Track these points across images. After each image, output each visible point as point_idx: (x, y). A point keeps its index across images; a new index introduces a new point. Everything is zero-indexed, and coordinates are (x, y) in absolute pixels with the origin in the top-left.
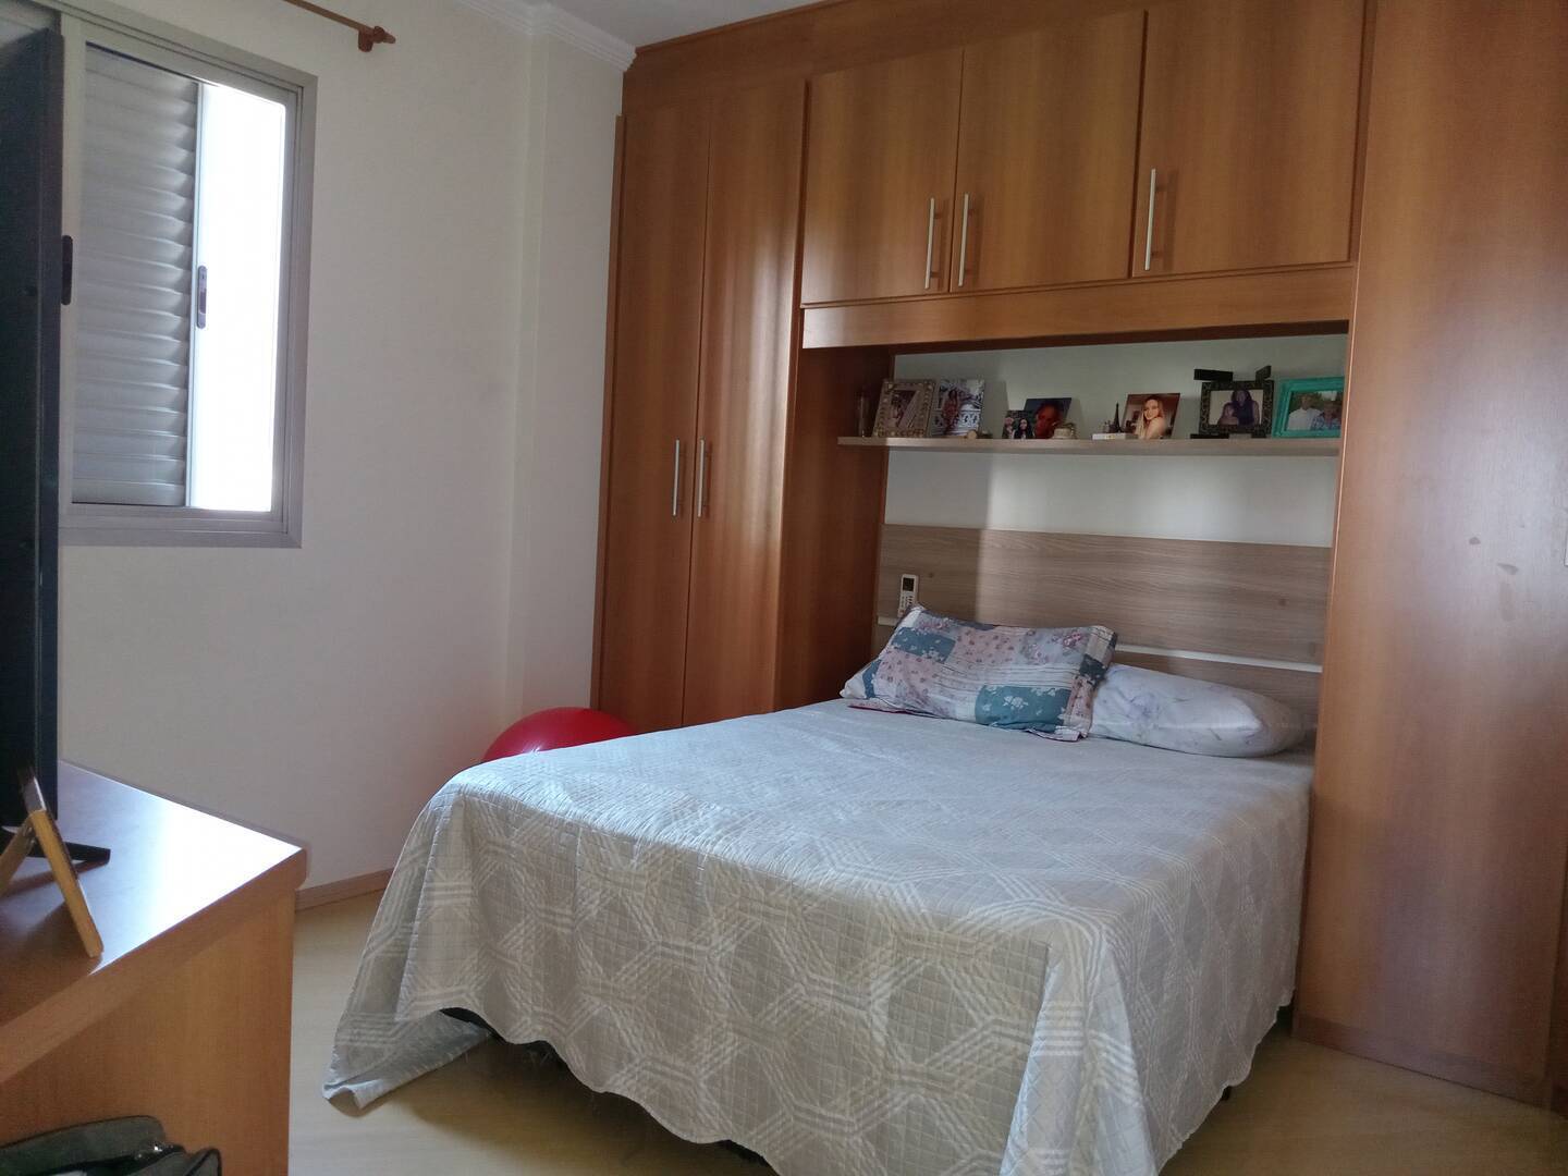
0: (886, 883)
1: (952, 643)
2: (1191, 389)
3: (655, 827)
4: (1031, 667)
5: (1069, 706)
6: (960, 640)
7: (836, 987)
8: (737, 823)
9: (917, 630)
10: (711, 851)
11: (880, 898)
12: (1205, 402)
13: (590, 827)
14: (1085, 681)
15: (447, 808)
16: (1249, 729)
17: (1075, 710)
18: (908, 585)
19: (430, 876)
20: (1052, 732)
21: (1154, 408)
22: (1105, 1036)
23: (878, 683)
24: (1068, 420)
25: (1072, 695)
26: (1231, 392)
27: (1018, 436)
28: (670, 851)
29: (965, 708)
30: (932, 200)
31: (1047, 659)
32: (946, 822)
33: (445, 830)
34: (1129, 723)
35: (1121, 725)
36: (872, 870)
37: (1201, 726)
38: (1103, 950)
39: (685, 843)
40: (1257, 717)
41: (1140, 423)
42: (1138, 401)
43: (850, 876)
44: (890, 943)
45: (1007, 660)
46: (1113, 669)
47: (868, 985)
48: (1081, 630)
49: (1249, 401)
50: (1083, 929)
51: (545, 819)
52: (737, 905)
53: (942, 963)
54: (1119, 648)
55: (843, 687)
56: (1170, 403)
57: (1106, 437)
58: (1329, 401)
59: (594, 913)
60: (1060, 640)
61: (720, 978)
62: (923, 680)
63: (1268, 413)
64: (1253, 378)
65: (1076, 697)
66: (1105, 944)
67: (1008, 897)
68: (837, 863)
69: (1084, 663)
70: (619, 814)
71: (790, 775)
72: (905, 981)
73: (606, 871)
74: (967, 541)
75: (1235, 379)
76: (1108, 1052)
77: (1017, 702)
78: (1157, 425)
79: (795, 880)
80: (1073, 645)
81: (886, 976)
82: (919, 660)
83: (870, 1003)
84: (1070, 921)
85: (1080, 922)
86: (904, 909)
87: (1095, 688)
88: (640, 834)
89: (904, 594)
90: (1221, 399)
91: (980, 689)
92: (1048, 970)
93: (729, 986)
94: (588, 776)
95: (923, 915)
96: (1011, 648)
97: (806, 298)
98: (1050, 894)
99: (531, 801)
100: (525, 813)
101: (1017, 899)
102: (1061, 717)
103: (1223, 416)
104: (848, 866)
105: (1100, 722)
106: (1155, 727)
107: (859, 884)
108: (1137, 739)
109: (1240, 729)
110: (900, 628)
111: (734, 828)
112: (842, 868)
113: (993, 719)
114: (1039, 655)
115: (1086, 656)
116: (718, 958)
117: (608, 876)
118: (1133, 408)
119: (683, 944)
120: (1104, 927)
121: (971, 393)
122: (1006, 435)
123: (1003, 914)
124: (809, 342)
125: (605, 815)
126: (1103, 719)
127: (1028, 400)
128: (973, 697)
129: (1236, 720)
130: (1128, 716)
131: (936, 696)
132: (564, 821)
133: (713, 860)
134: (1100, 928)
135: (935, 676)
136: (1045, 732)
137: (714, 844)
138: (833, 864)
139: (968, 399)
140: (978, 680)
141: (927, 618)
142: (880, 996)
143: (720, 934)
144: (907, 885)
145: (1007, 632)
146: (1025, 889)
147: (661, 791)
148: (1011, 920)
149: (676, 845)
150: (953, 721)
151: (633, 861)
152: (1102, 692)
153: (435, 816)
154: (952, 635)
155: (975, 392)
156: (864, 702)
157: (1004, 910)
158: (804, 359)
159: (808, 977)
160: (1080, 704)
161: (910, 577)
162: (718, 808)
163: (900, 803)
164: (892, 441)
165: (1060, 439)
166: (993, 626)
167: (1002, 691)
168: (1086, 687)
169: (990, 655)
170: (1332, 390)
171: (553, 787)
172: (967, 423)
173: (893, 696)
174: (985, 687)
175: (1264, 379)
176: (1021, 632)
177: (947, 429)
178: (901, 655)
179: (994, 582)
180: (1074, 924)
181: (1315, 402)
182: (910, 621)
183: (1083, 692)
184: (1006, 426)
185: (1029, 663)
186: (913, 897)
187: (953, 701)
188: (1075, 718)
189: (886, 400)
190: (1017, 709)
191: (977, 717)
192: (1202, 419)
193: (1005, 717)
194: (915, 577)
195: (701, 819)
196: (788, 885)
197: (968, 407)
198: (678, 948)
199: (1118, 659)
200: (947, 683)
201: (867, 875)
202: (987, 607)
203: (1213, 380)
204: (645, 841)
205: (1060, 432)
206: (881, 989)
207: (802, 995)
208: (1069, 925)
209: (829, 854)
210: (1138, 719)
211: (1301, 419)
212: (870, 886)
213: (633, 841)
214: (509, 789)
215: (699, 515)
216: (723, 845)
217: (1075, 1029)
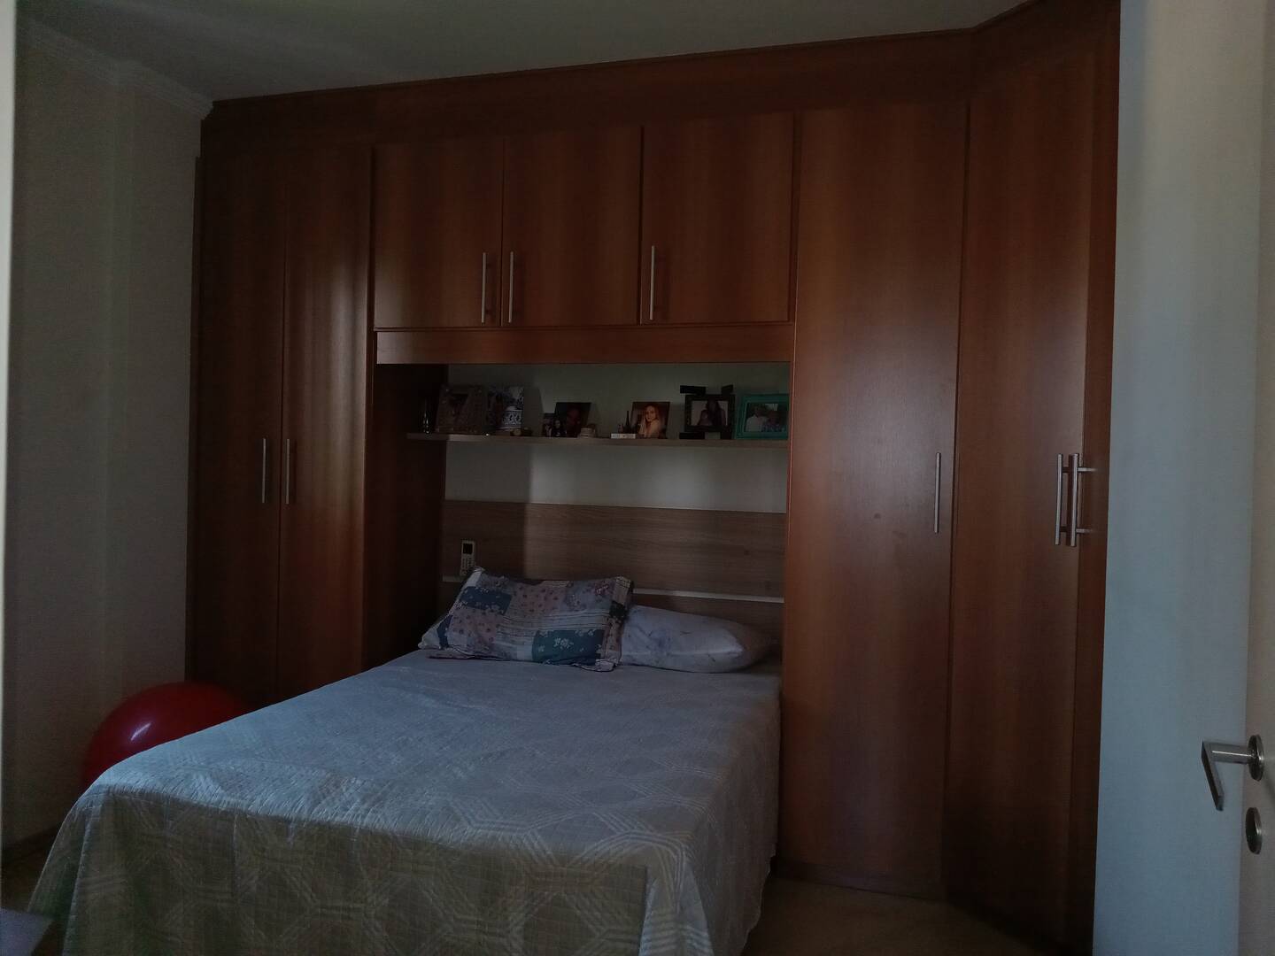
0: (514, 835)
1: (509, 598)
2: (678, 399)
3: (306, 807)
4: (573, 613)
5: (604, 642)
6: (515, 594)
7: (479, 923)
8: (379, 794)
9: (480, 589)
10: (362, 823)
11: (513, 846)
12: (688, 408)
13: (245, 814)
14: (614, 621)
15: (97, 808)
16: (734, 653)
17: (608, 646)
18: (468, 549)
19: (83, 872)
20: (593, 664)
21: (652, 412)
22: (688, 927)
23: (451, 635)
24: (591, 420)
25: (605, 634)
26: (706, 402)
27: (554, 435)
28: (324, 829)
29: (524, 650)
30: (484, 254)
31: (584, 606)
32: (543, 767)
33: (96, 827)
34: (649, 652)
35: (644, 654)
36: (502, 824)
37: (701, 652)
38: (684, 863)
39: (337, 819)
40: (741, 644)
41: (643, 424)
42: (640, 407)
43: (486, 831)
44: (523, 882)
45: (553, 609)
46: (634, 609)
47: (507, 918)
48: (608, 581)
49: (718, 409)
50: (669, 850)
51: (200, 809)
52: (389, 866)
53: (566, 892)
54: (635, 591)
55: (421, 641)
56: (663, 409)
57: (621, 436)
58: (772, 411)
59: (254, 889)
60: (593, 590)
61: (375, 927)
62: (489, 630)
63: (731, 418)
64: (719, 392)
65: (608, 635)
66: (685, 858)
67: (612, 833)
68: (472, 822)
69: (612, 608)
70: (271, 799)
71: (404, 737)
72: (536, 910)
73: (264, 850)
74: (516, 512)
75: (707, 393)
76: (692, 939)
77: (565, 643)
78: (655, 426)
79: (441, 840)
80: (603, 594)
81: (521, 908)
82: (484, 614)
83: (509, 932)
84: (660, 846)
85: (667, 845)
86: (533, 854)
87: (621, 626)
88: (293, 815)
89: (464, 556)
90: (698, 407)
91: (534, 634)
92: (648, 886)
93: (385, 934)
94: (230, 763)
95: (549, 856)
96: (556, 599)
97: (378, 323)
98: (642, 826)
99: (183, 793)
100: (177, 805)
101: (619, 834)
102: (598, 652)
103: (701, 420)
104: (483, 823)
105: (627, 653)
106: (668, 654)
107: (494, 838)
108: (655, 664)
109: (729, 653)
110: (465, 586)
111: (379, 800)
112: (478, 825)
113: (546, 658)
114: (578, 602)
115: (613, 602)
116: (373, 913)
117: (266, 854)
118: (636, 413)
119: (340, 903)
120: (683, 846)
121: (514, 397)
122: (544, 434)
123: (611, 847)
124: (383, 358)
125: (258, 800)
126: (630, 651)
127: (558, 404)
128: (530, 641)
129: (725, 647)
130: (647, 647)
131: (500, 643)
132: (218, 809)
133: (366, 832)
134: (681, 848)
135: (498, 626)
136: (588, 665)
137: (364, 817)
138: (469, 823)
139: (512, 402)
140: (532, 626)
141: (486, 576)
142: (516, 925)
143: (374, 892)
144: (533, 834)
145: (551, 585)
146: (622, 823)
147: (303, 772)
148: (616, 853)
149: (329, 822)
150: (514, 662)
151: (289, 839)
152: (627, 630)
153: (84, 816)
154: (509, 591)
155: (517, 396)
156: (440, 652)
157: (611, 844)
158: (377, 373)
159: (455, 918)
160: (611, 640)
161: (470, 542)
162: (358, 782)
163: (502, 754)
164: (453, 437)
165: (585, 437)
166: (540, 581)
167: (553, 635)
168: (615, 626)
169: (540, 606)
170: (775, 403)
171: (201, 778)
172: (512, 422)
173: (465, 646)
174: (538, 632)
175: (727, 393)
176: (563, 585)
177: (494, 426)
178: (470, 611)
179: (537, 544)
180: (663, 847)
181: (764, 412)
182: (473, 581)
183: (613, 630)
184: (544, 425)
185: (571, 610)
186: (539, 843)
187: (514, 646)
188: (608, 651)
189: (444, 402)
190: (565, 648)
191: (534, 656)
192: (686, 421)
193: (556, 656)
194: (473, 543)
195: (347, 795)
196: (434, 844)
197: (512, 409)
198: (337, 908)
199: (636, 600)
200: (508, 631)
201: (499, 829)
202: (532, 565)
203: (693, 393)
204: (299, 822)
205: (586, 431)
206: (517, 918)
207: (449, 933)
208: (659, 849)
209: (464, 813)
210: (655, 650)
211: (754, 424)
212: (503, 838)
213: (288, 821)
214: (159, 785)
215: (287, 503)
216: (371, 817)
217: (672, 929)
